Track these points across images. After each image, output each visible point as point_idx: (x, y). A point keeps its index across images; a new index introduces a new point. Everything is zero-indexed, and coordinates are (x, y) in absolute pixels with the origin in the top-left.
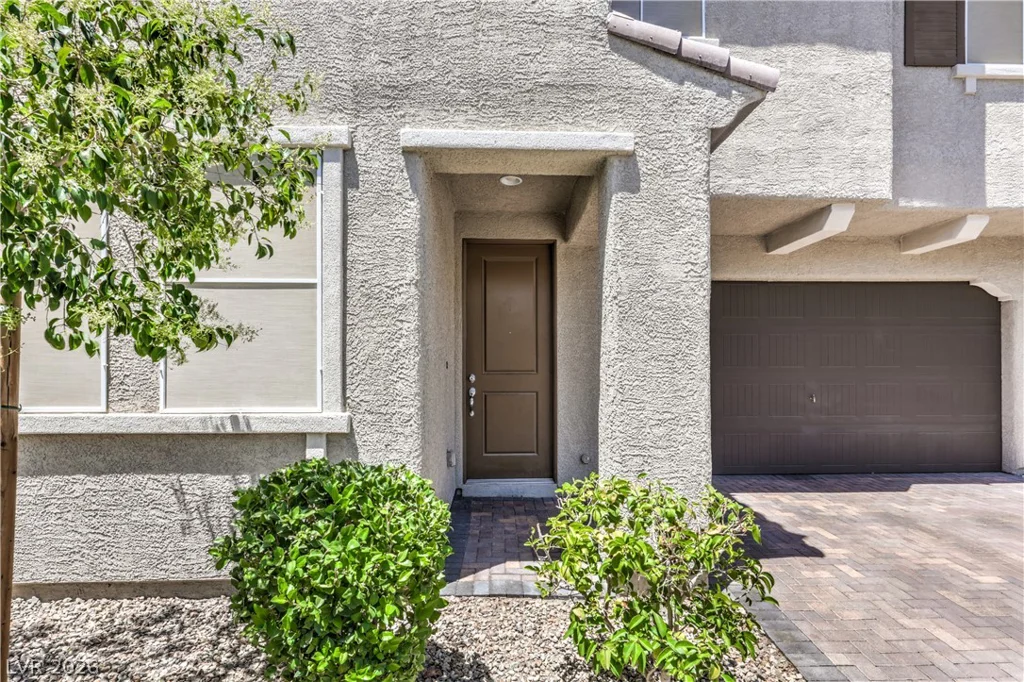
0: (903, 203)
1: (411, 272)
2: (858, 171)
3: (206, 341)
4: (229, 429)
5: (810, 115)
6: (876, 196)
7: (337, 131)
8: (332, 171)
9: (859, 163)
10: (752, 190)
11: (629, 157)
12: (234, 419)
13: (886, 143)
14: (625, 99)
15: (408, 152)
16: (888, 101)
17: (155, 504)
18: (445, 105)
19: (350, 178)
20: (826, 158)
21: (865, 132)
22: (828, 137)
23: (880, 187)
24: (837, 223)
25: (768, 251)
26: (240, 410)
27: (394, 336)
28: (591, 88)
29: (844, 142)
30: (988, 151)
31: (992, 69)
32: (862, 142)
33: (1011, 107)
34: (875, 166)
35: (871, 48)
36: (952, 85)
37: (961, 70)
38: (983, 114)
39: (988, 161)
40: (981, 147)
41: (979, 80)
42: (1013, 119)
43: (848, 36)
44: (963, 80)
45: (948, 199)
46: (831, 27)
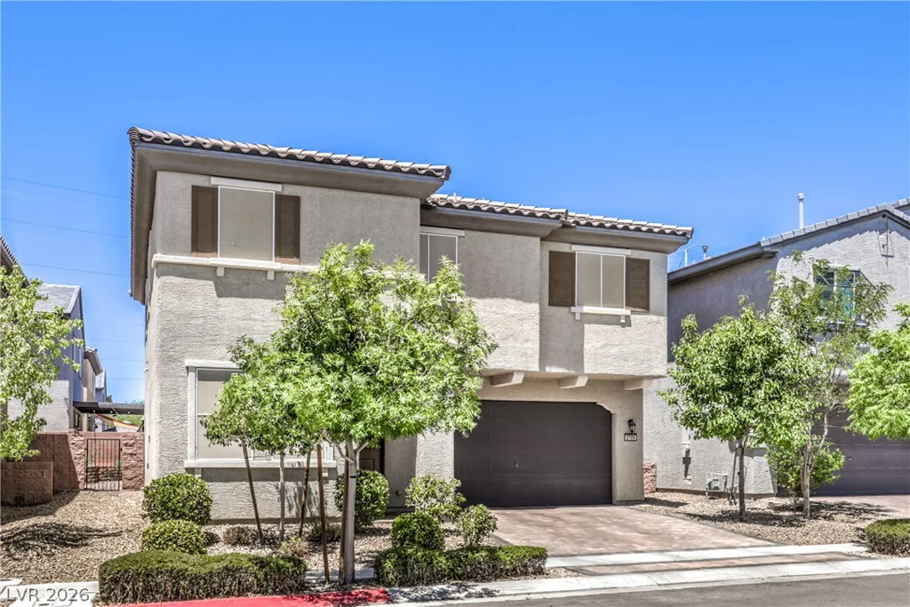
0: (548, 369)
2: (524, 359)
4: (297, 466)
5: (503, 332)
6: (532, 370)
9: (524, 354)
12: (299, 463)
13: (536, 346)
16: (538, 327)
17: (269, 492)
21: (527, 341)
22: (510, 344)
23: (534, 366)
24: (517, 379)
25: (492, 384)
29: (518, 345)
30: (585, 347)
31: (586, 309)
32: (526, 345)
33: (595, 327)
34: (532, 356)
35: (530, 302)
36: (570, 315)
37: (573, 309)
38: (583, 329)
39: (585, 351)
40: (583, 345)
41: (581, 314)
42: (596, 332)
43: (521, 297)
44: (574, 313)
45: (568, 369)
46: (513, 291)
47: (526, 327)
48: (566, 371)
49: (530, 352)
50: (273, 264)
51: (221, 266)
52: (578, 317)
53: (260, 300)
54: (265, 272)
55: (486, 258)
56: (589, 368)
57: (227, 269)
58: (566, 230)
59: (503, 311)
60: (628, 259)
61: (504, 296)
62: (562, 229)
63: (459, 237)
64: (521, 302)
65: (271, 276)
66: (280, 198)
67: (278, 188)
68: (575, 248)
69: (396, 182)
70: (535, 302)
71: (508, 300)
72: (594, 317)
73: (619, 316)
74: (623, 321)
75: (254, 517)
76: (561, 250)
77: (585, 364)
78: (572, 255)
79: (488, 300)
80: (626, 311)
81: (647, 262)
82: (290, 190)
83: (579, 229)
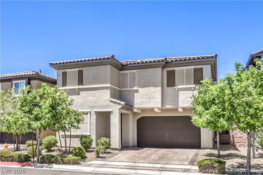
0: (165, 107)
1: (95, 122)
3: (79, 128)
5: (150, 96)
7: (89, 110)
8: (89, 114)
9: (156, 103)
10: (142, 107)
11: (112, 111)
12: (82, 134)
13: (160, 100)
14: (112, 106)
15: (95, 112)
16: (160, 94)
17: (77, 141)
18: (98, 108)
19: (90, 114)
20: (152, 102)
21: (157, 98)
22: (152, 100)
23: (159, 106)
24: (156, 110)
26: (83, 133)
27: (94, 127)
28: (109, 105)
29: (154, 100)
30: (179, 99)
31: (179, 87)
32: (157, 100)
33: (183, 92)
34: (159, 103)
35: (158, 87)
36: (174, 89)
37: (174, 87)
38: (179, 93)
39: (179, 100)
40: (178, 98)
41: (177, 88)
42: (183, 94)
43: (155, 86)
44: (175, 88)
45: (173, 106)
46: (152, 85)
47: (157, 94)
48: (173, 107)
49: (158, 102)
50: (77, 87)
51: (67, 89)
52: (176, 89)
53: (75, 96)
54: (76, 89)
55: (145, 76)
56: (180, 105)
57: (69, 89)
58: (167, 64)
59: (150, 91)
60: (194, 69)
61: (150, 86)
62: (166, 64)
63: (137, 71)
64: (155, 87)
65: (77, 90)
66: (79, 71)
67: (78, 69)
68: (175, 68)
69: (102, 62)
70: (160, 87)
71: (151, 87)
72: (182, 89)
73: (191, 88)
74: (193, 89)
75: (69, 146)
76: (171, 70)
77: (179, 104)
78: (175, 70)
79: (145, 88)
80: (194, 86)
81: (202, 69)
82: (81, 69)
83: (173, 63)
